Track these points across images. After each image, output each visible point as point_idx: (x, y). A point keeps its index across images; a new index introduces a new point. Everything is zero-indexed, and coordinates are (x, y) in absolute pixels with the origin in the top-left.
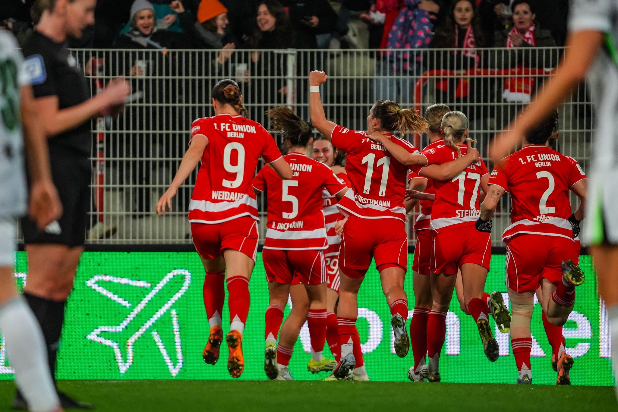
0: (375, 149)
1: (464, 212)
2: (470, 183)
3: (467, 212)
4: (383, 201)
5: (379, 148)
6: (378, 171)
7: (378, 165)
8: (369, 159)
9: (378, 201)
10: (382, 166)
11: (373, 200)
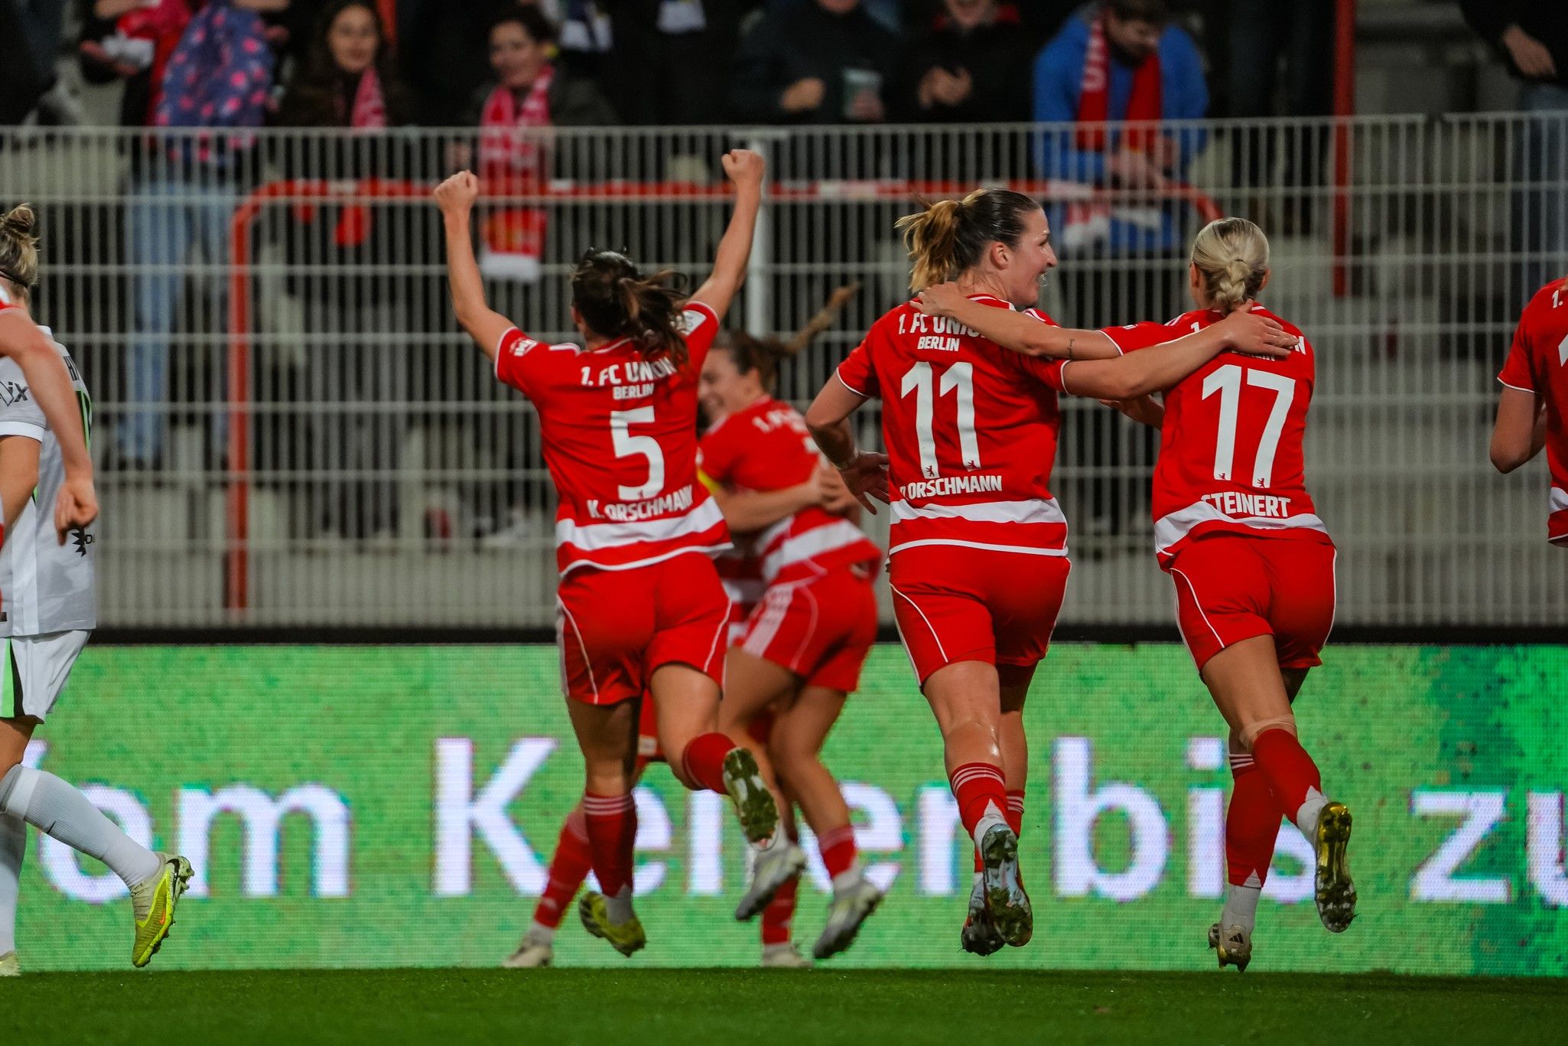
0: (927, 347)
1: (1222, 499)
2: (1256, 403)
3: (1231, 498)
4: (982, 478)
5: (938, 345)
6: (945, 406)
7: (943, 391)
8: (917, 378)
9: (966, 478)
10: (954, 392)
11: (952, 479)
